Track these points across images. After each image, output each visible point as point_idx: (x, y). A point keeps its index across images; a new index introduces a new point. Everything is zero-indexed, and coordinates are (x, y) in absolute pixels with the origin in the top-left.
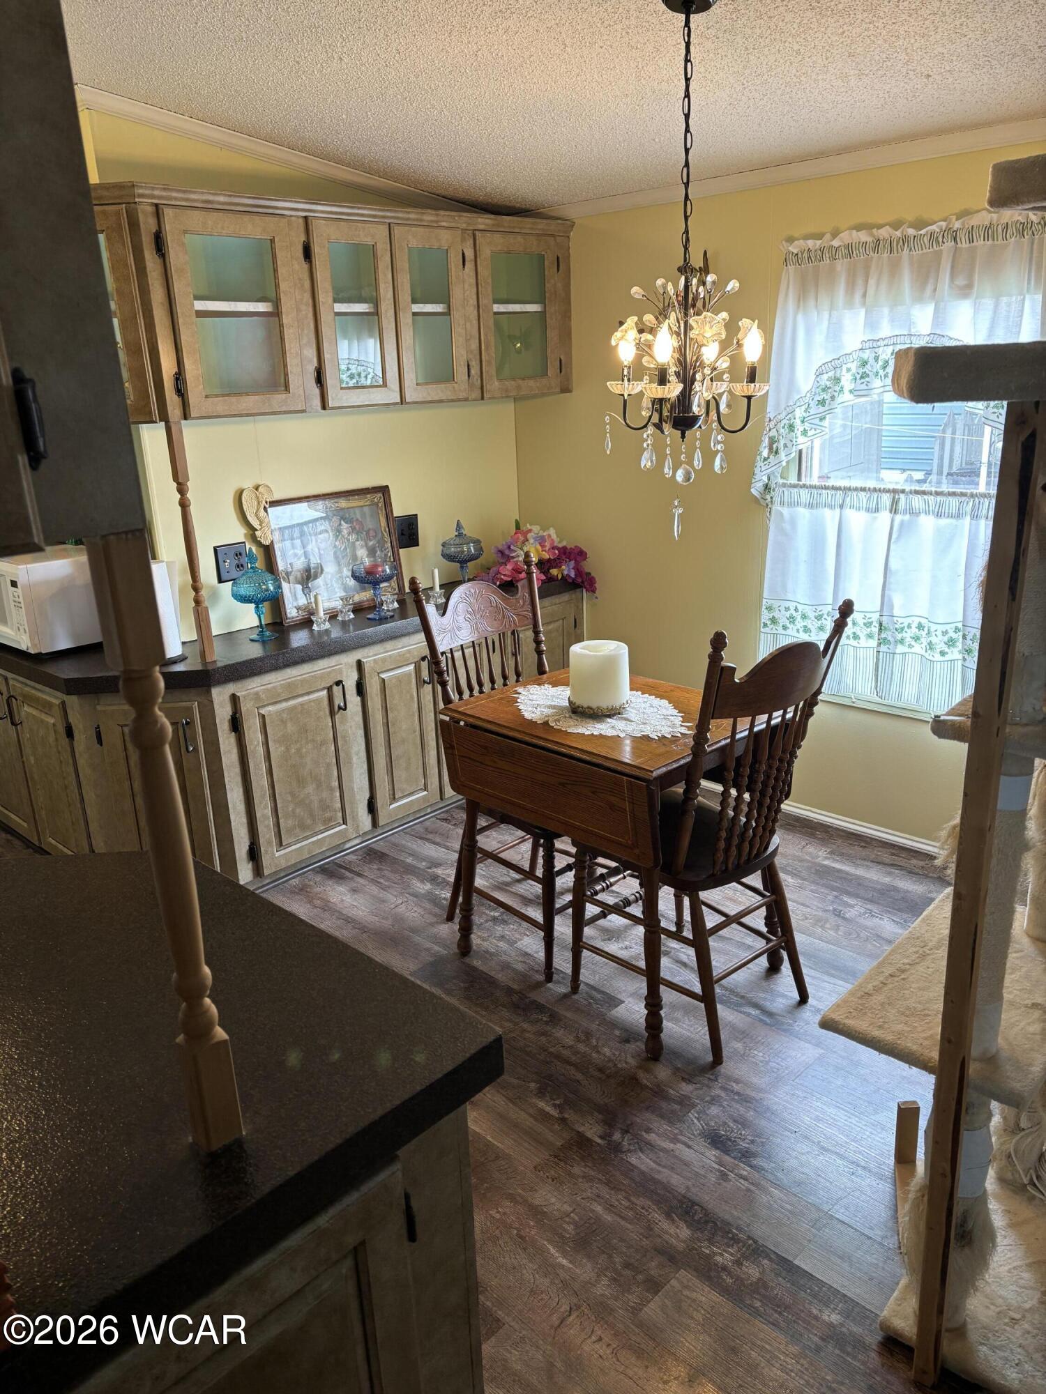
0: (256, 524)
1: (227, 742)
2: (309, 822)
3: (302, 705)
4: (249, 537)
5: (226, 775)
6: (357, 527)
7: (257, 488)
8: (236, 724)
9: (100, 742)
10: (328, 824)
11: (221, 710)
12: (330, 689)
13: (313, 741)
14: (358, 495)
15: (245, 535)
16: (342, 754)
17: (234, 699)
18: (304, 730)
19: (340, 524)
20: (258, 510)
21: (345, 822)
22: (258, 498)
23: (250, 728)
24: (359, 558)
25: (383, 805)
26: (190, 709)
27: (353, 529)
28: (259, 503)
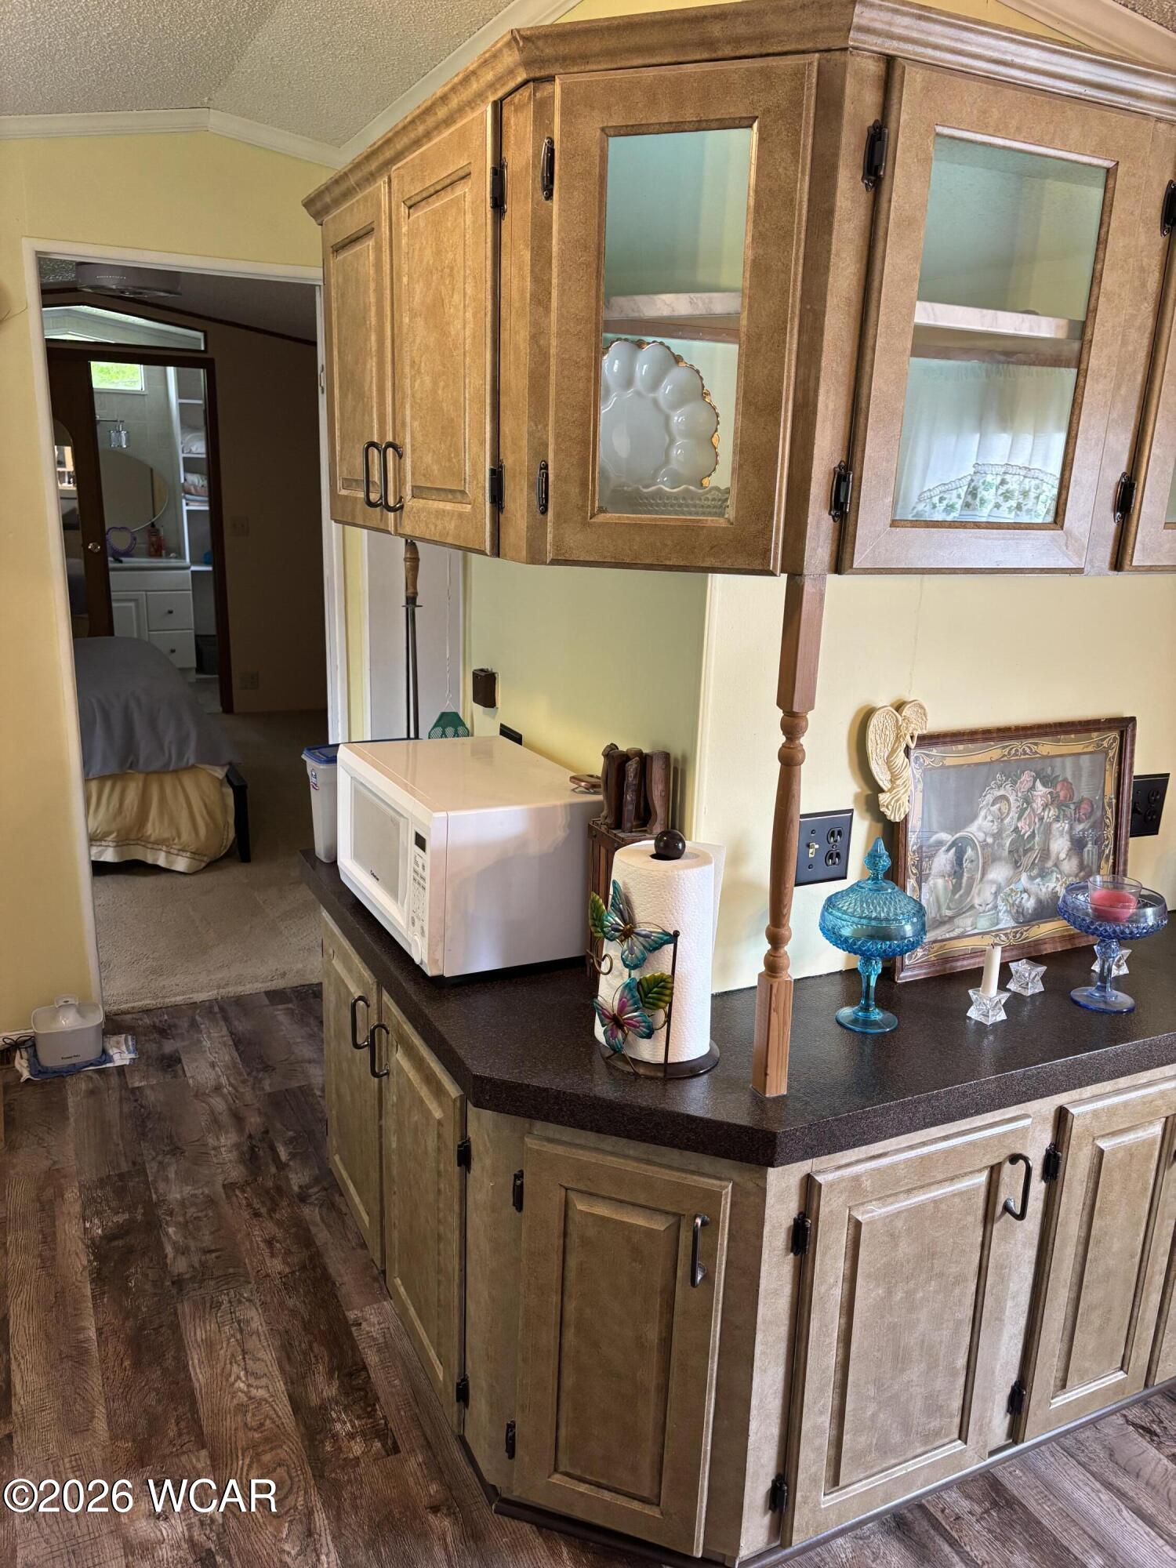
0: (882, 776)
1: (775, 1273)
2: (896, 1438)
3: (936, 1202)
4: (863, 800)
5: (759, 1338)
6: (1062, 794)
7: (899, 707)
8: (801, 1238)
9: (519, 1204)
10: (930, 1439)
11: (777, 1207)
12: (995, 1171)
13: (941, 1275)
14: (1077, 732)
15: (857, 797)
16: (989, 1302)
17: (810, 1188)
18: (929, 1253)
19: (1033, 787)
20: (893, 751)
21: (963, 1435)
22: (898, 727)
23: (827, 1248)
24: (1053, 856)
25: (1039, 1401)
26: (715, 1197)
27: (1054, 798)
28: (897, 738)
